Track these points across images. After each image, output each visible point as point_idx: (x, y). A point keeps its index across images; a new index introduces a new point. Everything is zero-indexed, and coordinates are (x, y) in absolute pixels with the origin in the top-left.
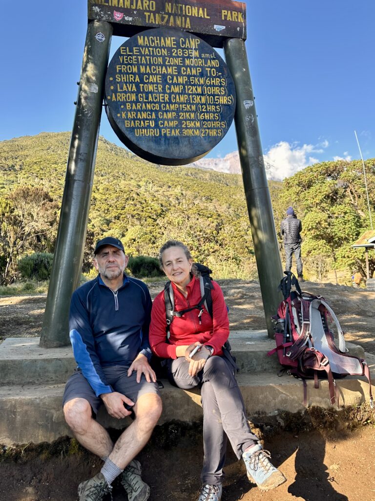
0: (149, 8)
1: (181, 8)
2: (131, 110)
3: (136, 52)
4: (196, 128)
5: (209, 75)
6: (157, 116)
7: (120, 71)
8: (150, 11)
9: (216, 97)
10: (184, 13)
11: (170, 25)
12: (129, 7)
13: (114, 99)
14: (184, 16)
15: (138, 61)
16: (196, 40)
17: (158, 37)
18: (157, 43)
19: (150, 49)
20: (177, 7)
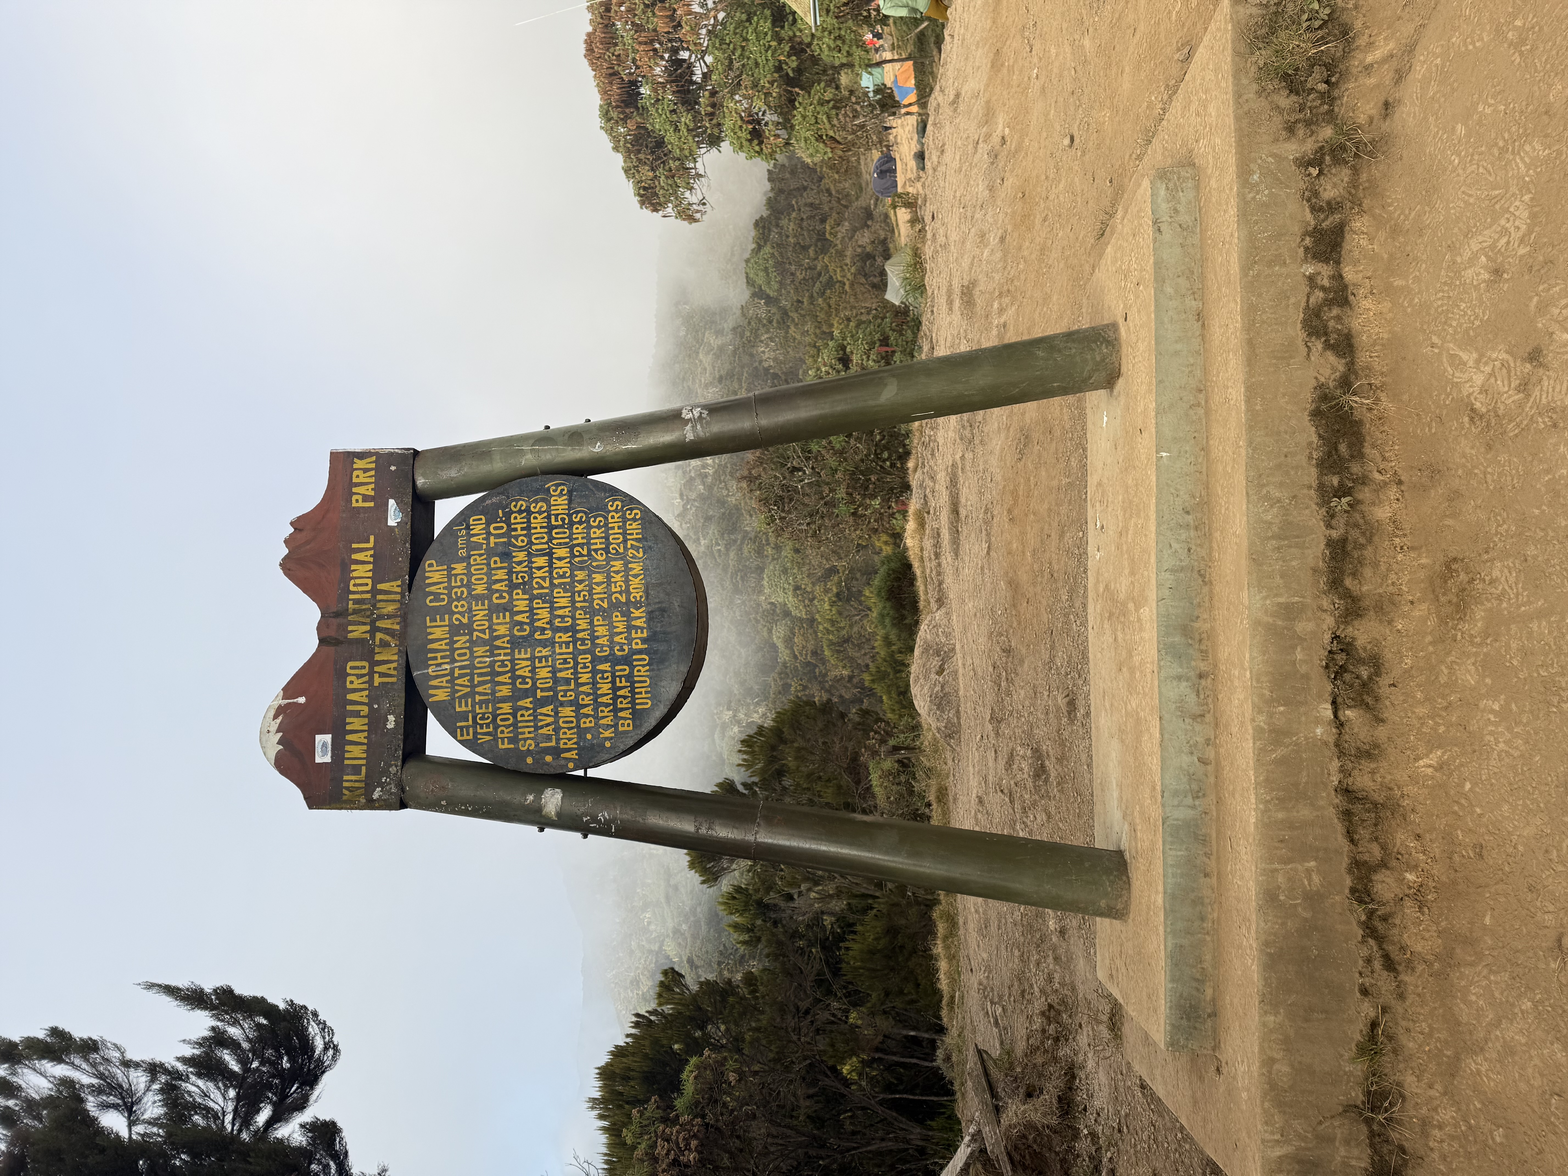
0: (363, 676)
1: (356, 602)
2: (597, 718)
3: (466, 705)
4: (627, 570)
5: (505, 540)
6: (605, 660)
7: (511, 740)
8: (371, 674)
9: (553, 523)
10: (368, 596)
11: (397, 627)
12: (366, 721)
13: (573, 755)
14: (374, 596)
15: (487, 702)
16: (428, 569)
17: (429, 655)
18: (442, 657)
19: (456, 675)
20: (355, 612)
